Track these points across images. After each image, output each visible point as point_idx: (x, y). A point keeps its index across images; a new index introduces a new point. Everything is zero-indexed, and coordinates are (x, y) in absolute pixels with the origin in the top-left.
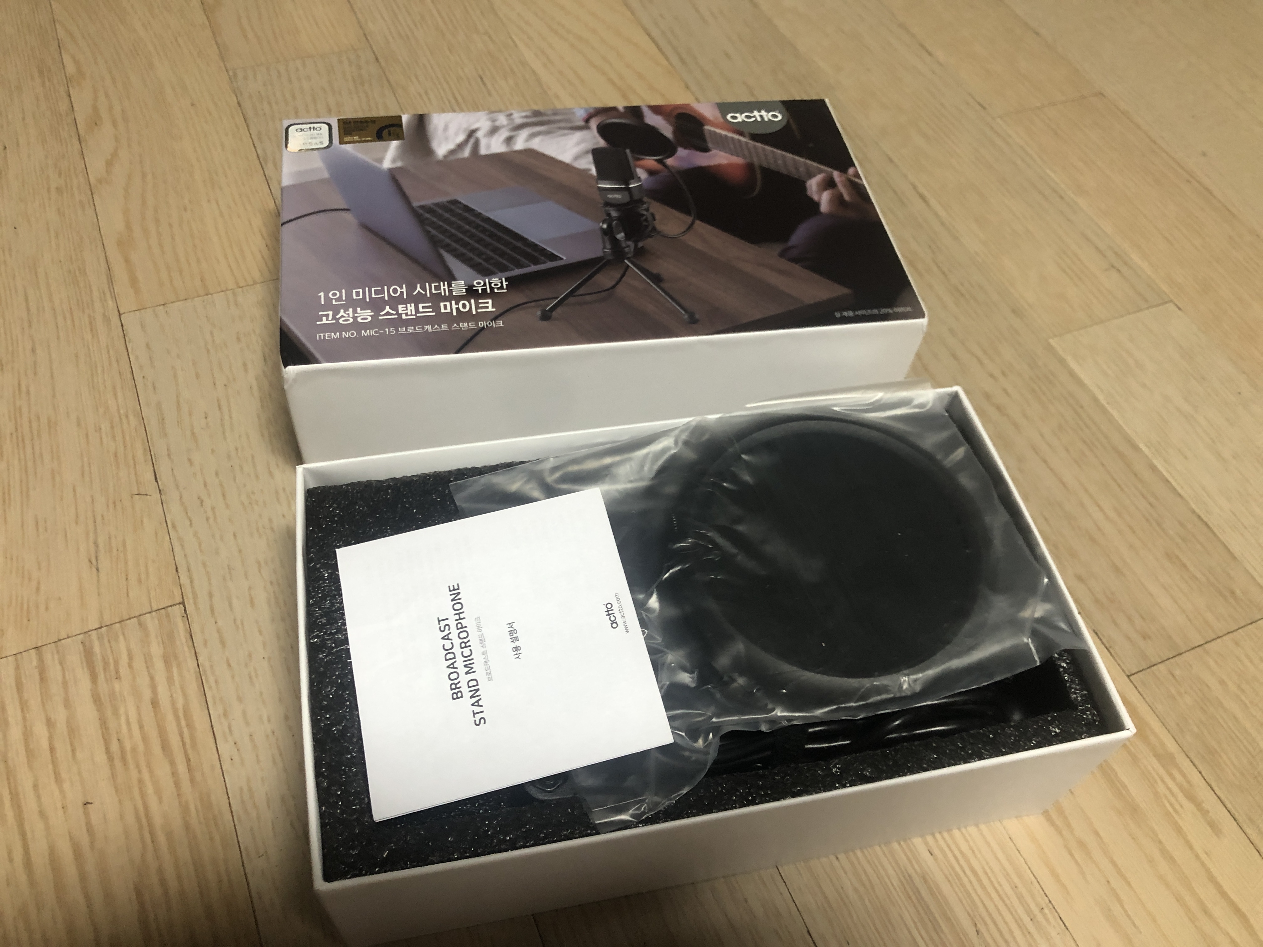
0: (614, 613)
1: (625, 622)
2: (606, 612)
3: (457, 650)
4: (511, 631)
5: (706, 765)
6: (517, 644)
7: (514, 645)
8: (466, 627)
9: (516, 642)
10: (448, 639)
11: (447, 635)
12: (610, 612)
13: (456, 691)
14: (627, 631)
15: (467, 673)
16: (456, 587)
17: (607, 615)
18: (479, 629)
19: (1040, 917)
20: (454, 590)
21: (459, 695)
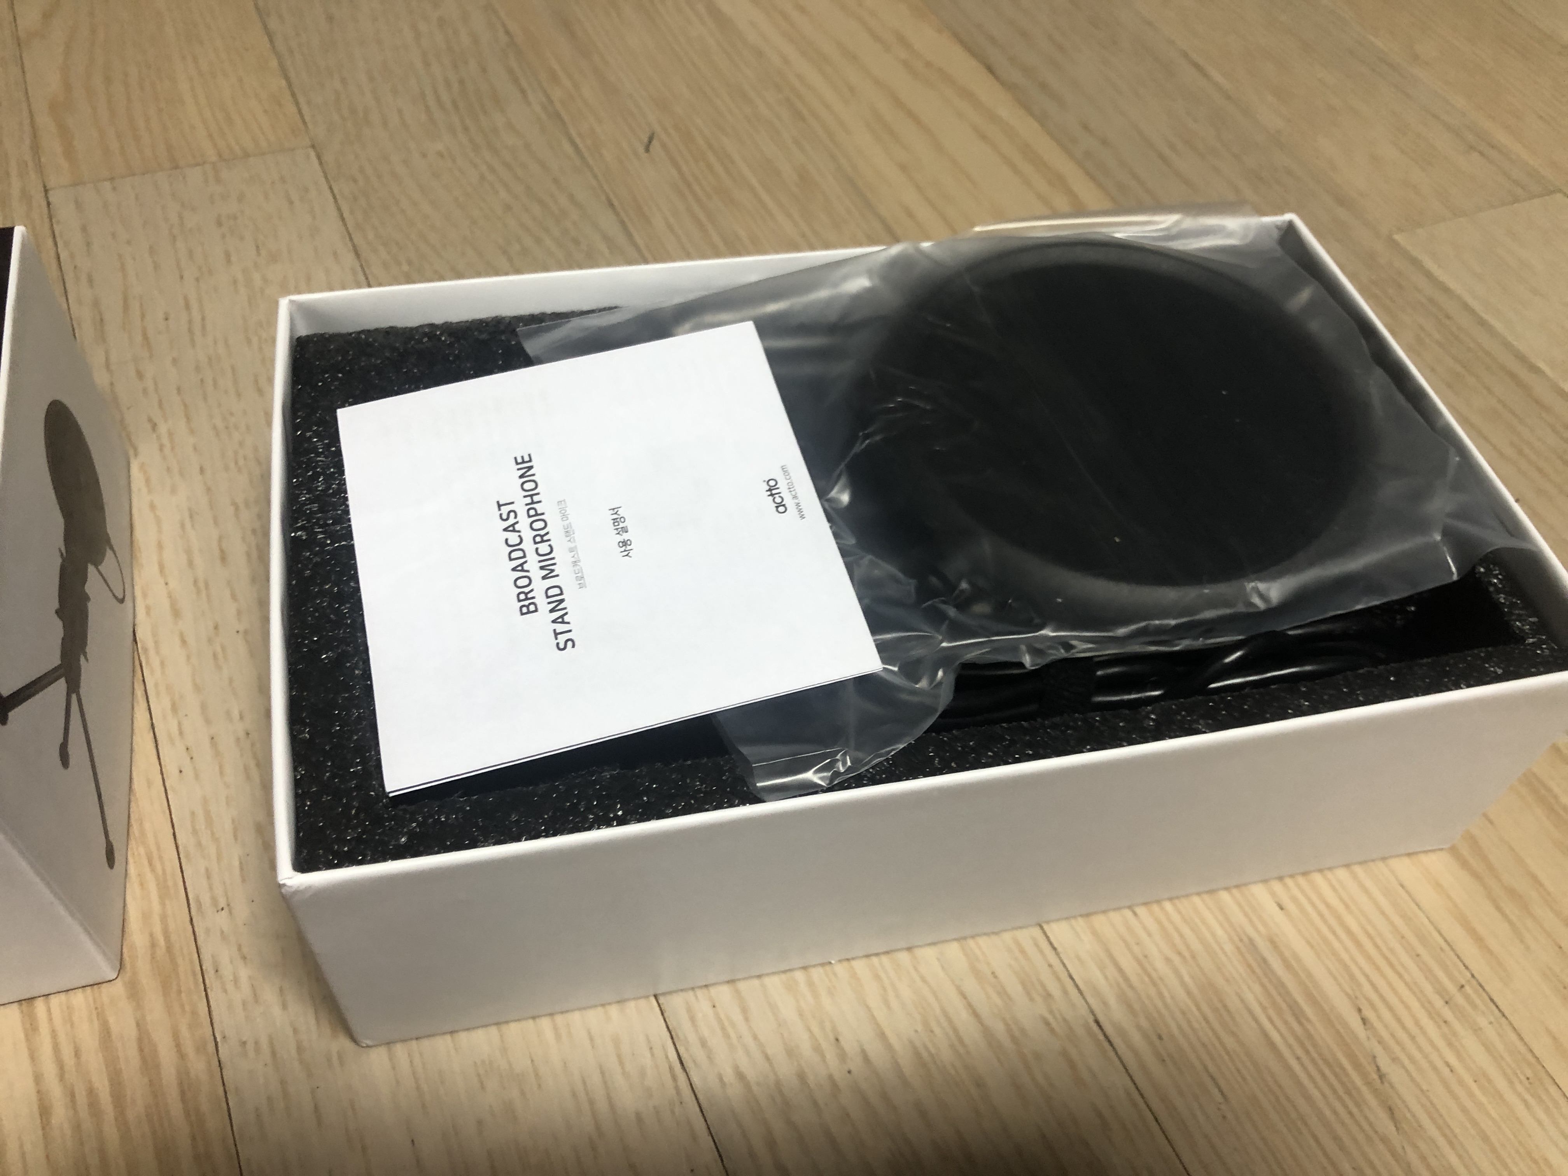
0: (780, 493)
1: (798, 505)
2: (767, 491)
3: (528, 545)
4: (617, 518)
5: (936, 710)
6: (625, 536)
7: (620, 538)
8: (543, 514)
9: (625, 534)
10: (514, 531)
11: (513, 525)
12: (774, 492)
13: (526, 603)
14: (802, 517)
15: (544, 578)
16: (527, 459)
17: (769, 496)
18: (564, 516)
19: (1460, 999)
20: (523, 462)
21: (532, 608)
